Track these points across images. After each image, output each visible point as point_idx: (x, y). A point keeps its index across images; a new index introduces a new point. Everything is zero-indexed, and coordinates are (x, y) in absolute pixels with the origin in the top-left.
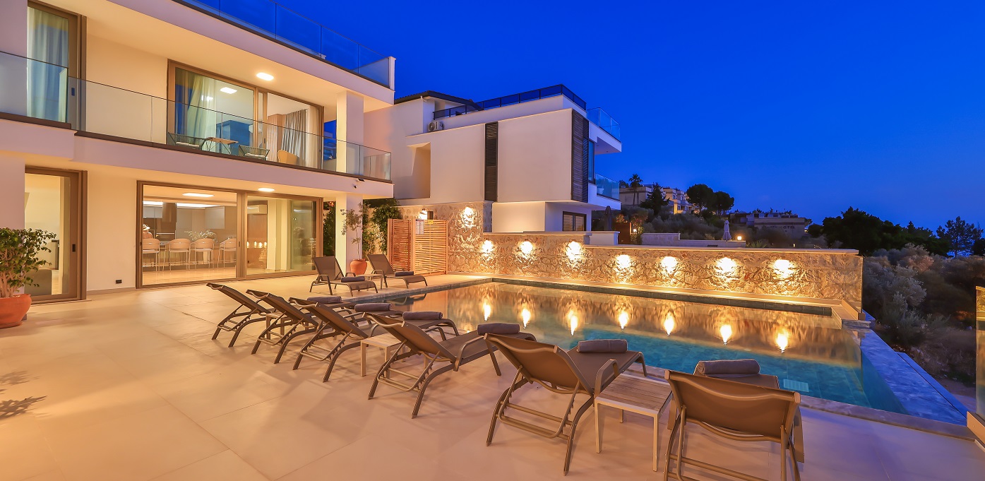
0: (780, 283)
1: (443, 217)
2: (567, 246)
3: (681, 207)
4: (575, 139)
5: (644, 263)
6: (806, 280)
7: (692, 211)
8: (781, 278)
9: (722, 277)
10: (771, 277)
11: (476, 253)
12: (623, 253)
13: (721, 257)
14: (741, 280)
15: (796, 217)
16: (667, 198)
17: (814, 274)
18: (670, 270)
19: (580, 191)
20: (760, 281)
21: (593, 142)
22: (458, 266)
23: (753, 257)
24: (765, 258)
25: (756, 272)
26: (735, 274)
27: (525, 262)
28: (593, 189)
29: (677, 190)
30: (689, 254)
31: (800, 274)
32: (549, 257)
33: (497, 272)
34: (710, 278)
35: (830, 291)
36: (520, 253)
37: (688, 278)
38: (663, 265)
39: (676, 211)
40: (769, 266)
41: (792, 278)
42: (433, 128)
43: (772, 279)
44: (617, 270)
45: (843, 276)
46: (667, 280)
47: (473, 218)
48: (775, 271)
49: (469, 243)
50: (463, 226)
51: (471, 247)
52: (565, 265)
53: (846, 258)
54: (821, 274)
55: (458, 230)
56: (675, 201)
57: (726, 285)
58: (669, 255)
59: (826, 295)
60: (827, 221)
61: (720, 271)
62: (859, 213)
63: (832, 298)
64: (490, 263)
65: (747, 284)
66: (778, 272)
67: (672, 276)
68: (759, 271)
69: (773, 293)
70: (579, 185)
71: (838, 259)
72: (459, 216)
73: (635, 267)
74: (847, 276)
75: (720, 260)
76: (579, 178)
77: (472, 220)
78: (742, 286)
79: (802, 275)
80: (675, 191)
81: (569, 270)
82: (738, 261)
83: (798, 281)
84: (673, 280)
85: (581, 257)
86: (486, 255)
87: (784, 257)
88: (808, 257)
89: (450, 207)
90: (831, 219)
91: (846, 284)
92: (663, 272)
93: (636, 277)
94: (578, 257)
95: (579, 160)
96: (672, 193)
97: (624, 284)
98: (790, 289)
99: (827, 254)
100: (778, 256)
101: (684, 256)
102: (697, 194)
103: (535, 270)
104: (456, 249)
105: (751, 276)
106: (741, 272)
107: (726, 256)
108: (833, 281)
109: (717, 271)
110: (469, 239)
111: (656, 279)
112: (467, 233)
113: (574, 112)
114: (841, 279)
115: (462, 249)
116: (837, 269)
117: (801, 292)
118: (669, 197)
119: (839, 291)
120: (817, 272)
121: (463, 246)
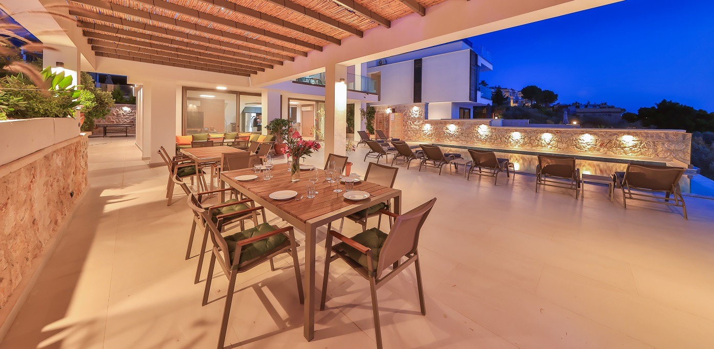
0: (626, 149)
1: (400, 111)
2: (478, 127)
3: (515, 102)
4: (472, 67)
5: (530, 136)
6: (645, 147)
7: (524, 104)
8: (627, 146)
9: (584, 145)
10: (620, 145)
11: (420, 130)
12: (516, 131)
13: (584, 134)
14: (598, 147)
15: (613, 107)
16: (506, 96)
17: (651, 144)
18: (548, 141)
19: (473, 96)
20: (611, 147)
21: (479, 66)
22: (409, 137)
23: (606, 133)
24: (615, 134)
25: (609, 142)
26: (594, 143)
27: (452, 136)
28: (479, 94)
29: (512, 89)
30: (560, 132)
31: (641, 143)
32: (467, 133)
33: (433, 140)
34: (575, 145)
35: (664, 154)
36: (448, 131)
37: (560, 145)
38: (543, 138)
39: (512, 104)
40: (618, 139)
41: (635, 146)
42: (381, 63)
43: (621, 146)
44: (512, 140)
45: (674, 145)
46: (545, 146)
47: (418, 112)
48: (623, 142)
49: (416, 125)
50: (412, 116)
51: (417, 127)
52: (477, 137)
53: (676, 135)
54: (657, 144)
55: (409, 118)
56: (511, 97)
57: (586, 149)
58: (547, 132)
59: (660, 156)
60: (641, 110)
61: (582, 141)
62: (673, 103)
63: (665, 158)
64: (429, 136)
65: (601, 149)
66: (624, 143)
67: (549, 144)
68: (610, 141)
69: (621, 154)
70: (473, 92)
71: (670, 135)
72: (410, 111)
73: (524, 139)
74: (677, 145)
75: (583, 135)
76: (473, 89)
77: (418, 113)
78: (598, 150)
79: (643, 144)
80: (511, 91)
81: (480, 140)
82: (596, 136)
83: (639, 148)
84: (550, 146)
85: (487, 133)
86: (426, 132)
87: (629, 134)
88: (647, 134)
89: (405, 106)
90: (645, 109)
91: (676, 150)
92: (543, 142)
93: (524, 144)
94: (485, 133)
95: (473, 78)
96: (509, 92)
97: (516, 148)
98: (634, 152)
99: (662, 132)
100: (624, 133)
101: (557, 132)
102: (530, 92)
103: (458, 140)
104: (408, 128)
105: (604, 145)
106: (598, 142)
107: (586, 133)
108: (666, 148)
109: (580, 141)
110: (415, 123)
111: (538, 145)
112: (414, 119)
113: (471, 50)
114: (672, 147)
115: (411, 128)
116: (669, 141)
117: (642, 154)
118: (507, 95)
119: (670, 155)
120: (654, 143)
121: (412, 126)
